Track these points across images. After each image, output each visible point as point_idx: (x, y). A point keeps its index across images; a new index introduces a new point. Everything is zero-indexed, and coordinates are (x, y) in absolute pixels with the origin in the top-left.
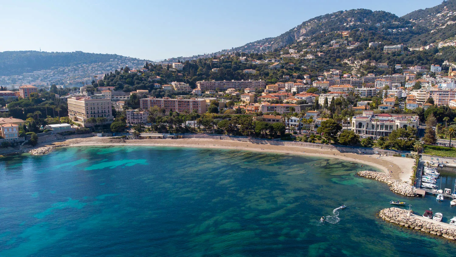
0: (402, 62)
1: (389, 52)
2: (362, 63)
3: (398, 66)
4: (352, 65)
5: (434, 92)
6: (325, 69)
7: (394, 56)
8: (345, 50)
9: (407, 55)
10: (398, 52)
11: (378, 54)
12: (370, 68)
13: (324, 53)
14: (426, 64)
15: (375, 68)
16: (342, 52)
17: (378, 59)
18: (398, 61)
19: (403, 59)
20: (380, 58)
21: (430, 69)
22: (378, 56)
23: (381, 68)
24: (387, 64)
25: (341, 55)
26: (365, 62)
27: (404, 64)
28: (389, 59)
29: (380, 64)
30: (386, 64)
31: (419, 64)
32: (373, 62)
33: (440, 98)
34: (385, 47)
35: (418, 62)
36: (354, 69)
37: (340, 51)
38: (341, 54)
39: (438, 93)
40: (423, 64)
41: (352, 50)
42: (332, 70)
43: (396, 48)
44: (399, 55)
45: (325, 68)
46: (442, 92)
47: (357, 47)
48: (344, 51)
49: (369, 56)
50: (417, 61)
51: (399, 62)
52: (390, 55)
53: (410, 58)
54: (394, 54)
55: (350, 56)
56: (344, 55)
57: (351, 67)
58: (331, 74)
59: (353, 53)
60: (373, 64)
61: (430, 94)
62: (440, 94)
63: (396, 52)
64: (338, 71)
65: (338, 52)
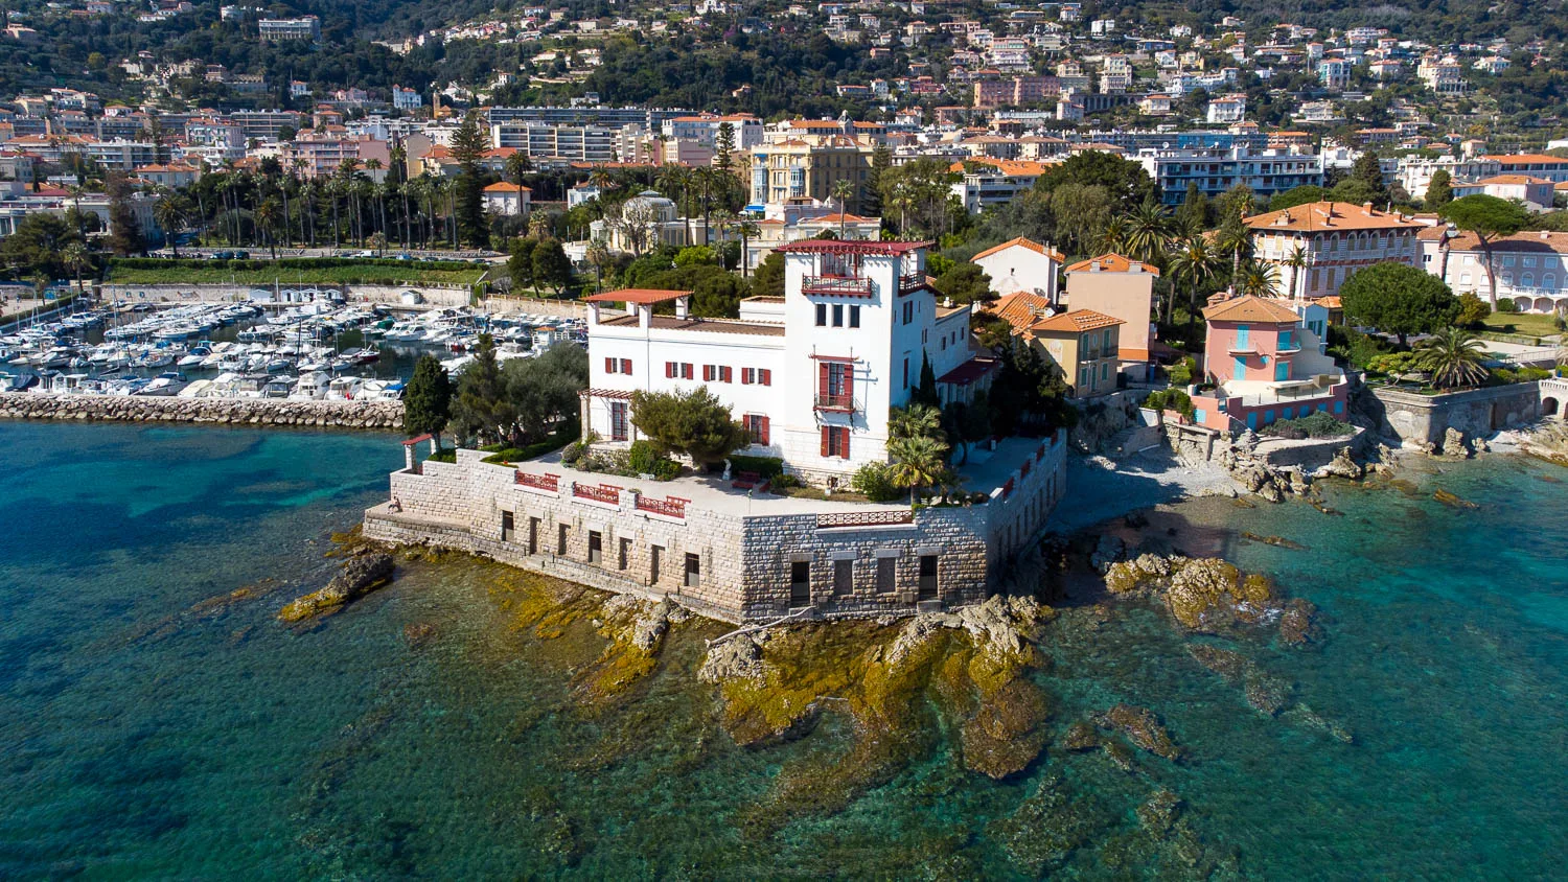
0: (313, 75)
1: (275, 41)
2: (180, 72)
3: (298, 88)
4: (146, 79)
5: (301, 146)
6: (26, 87)
7: (287, 54)
8: (129, 25)
9: (328, 53)
10: (302, 43)
11: (236, 42)
12: (206, 91)
13: (37, 28)
14: (383, 84)
15: (222, 89)
16: (117, 32)
17: (236, 62)
18: (301, 71)
19: (315, 66)
20: (244, 56)
21: (390, 99)
22: (235, 49)
23: (246, 90)
24: (266, 80)
25: (111, 43)
26: (187, 67)
27: (319, 80)
28: (271, 61)
29: (241, 77)
30: (258, 78)
31: (363, 82)
32: (217, 70)
33: (321, 164)
34: (264, 23)
35: (361, 77)
36: (153, 94)
37: (112, 27)
38: (110, 40)
39: (312, 148)
40: (372, 83)
41: (155, 25)
42: (59, 91)
43: (297, 29)
44: (304, 52)
45: (28, 82)
46: (321, 144)
47: (175, 19)
48: (125, 27)
49: (205, 52)
50: (357, 72)
51: (303, 76)
52: (274, 51)
53: (336, 63)
54: (289, 47)
55: (143, 46)
56: (124, 42)
57: (142, 84)
58: (51, 103)
59: (156, 36)
60: (215, 76)
61: (295, 153)
62: (318, 152)
63: (294, 40)
64: (81, 97)
65: (104, 30)
